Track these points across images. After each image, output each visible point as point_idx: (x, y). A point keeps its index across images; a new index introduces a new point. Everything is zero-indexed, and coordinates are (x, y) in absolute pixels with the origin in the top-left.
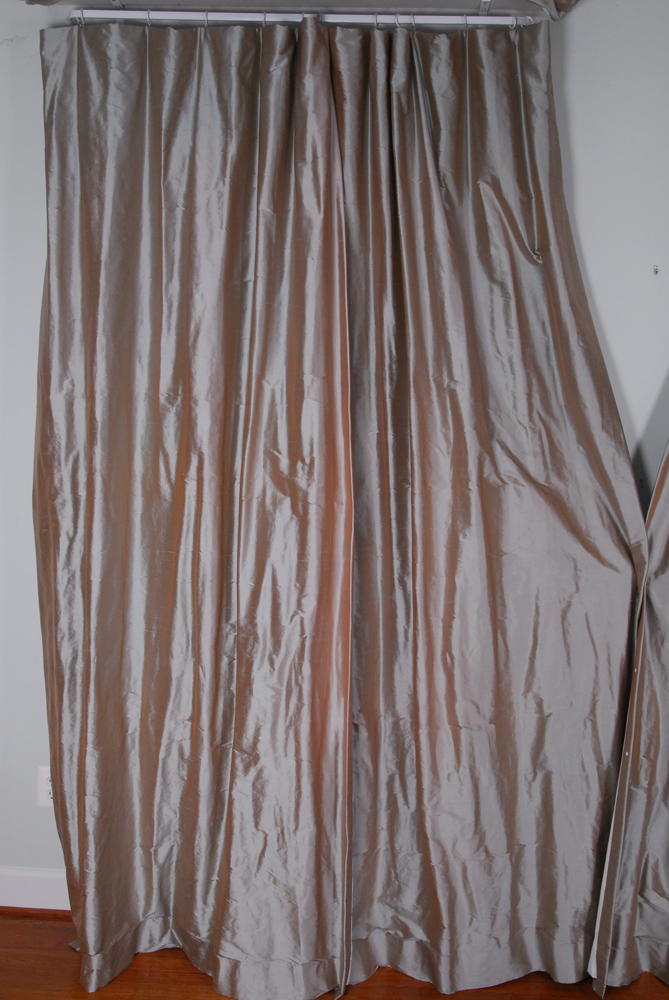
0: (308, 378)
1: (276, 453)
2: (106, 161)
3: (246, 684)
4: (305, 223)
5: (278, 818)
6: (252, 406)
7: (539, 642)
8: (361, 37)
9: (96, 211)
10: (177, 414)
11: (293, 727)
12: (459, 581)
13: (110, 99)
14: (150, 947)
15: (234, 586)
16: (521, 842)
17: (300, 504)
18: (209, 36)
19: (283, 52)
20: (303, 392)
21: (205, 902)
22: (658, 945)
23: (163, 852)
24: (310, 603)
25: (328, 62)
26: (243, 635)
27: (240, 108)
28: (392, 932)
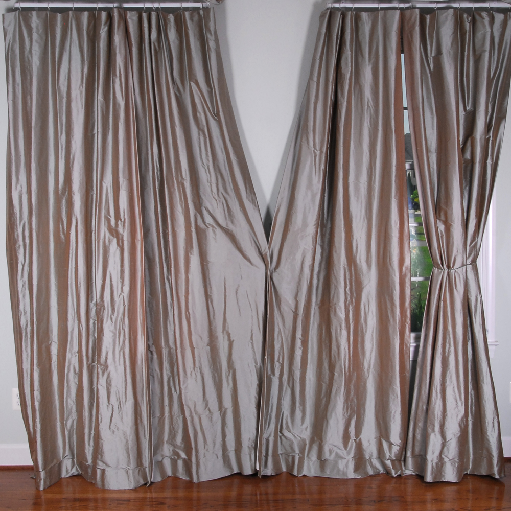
0: (121, 180)
1: (109, 217)
2: (32, 77)
3: (100, 331)
4: (117, 105)
5: (118, 396)
6: (98, 195)
7: (227, 305)
8: (138, 15)
9: (29, 102)
10: (66, 200)
11: (122, 351)
12: (190, 276)
13: (33, 47)
14: (67, 475)
15: (94, 284)
16: (226, 407)
17: (120, 241)
18: (74, 16)
19: (105, 24)
20: (119, 187)
21: (89, 445)
22: (289, 456)
23: (69, 423)
24: (127, 288)
25: (124, 28)
26: (99, 307)
27: (88, 50)
28: (172, 457)
